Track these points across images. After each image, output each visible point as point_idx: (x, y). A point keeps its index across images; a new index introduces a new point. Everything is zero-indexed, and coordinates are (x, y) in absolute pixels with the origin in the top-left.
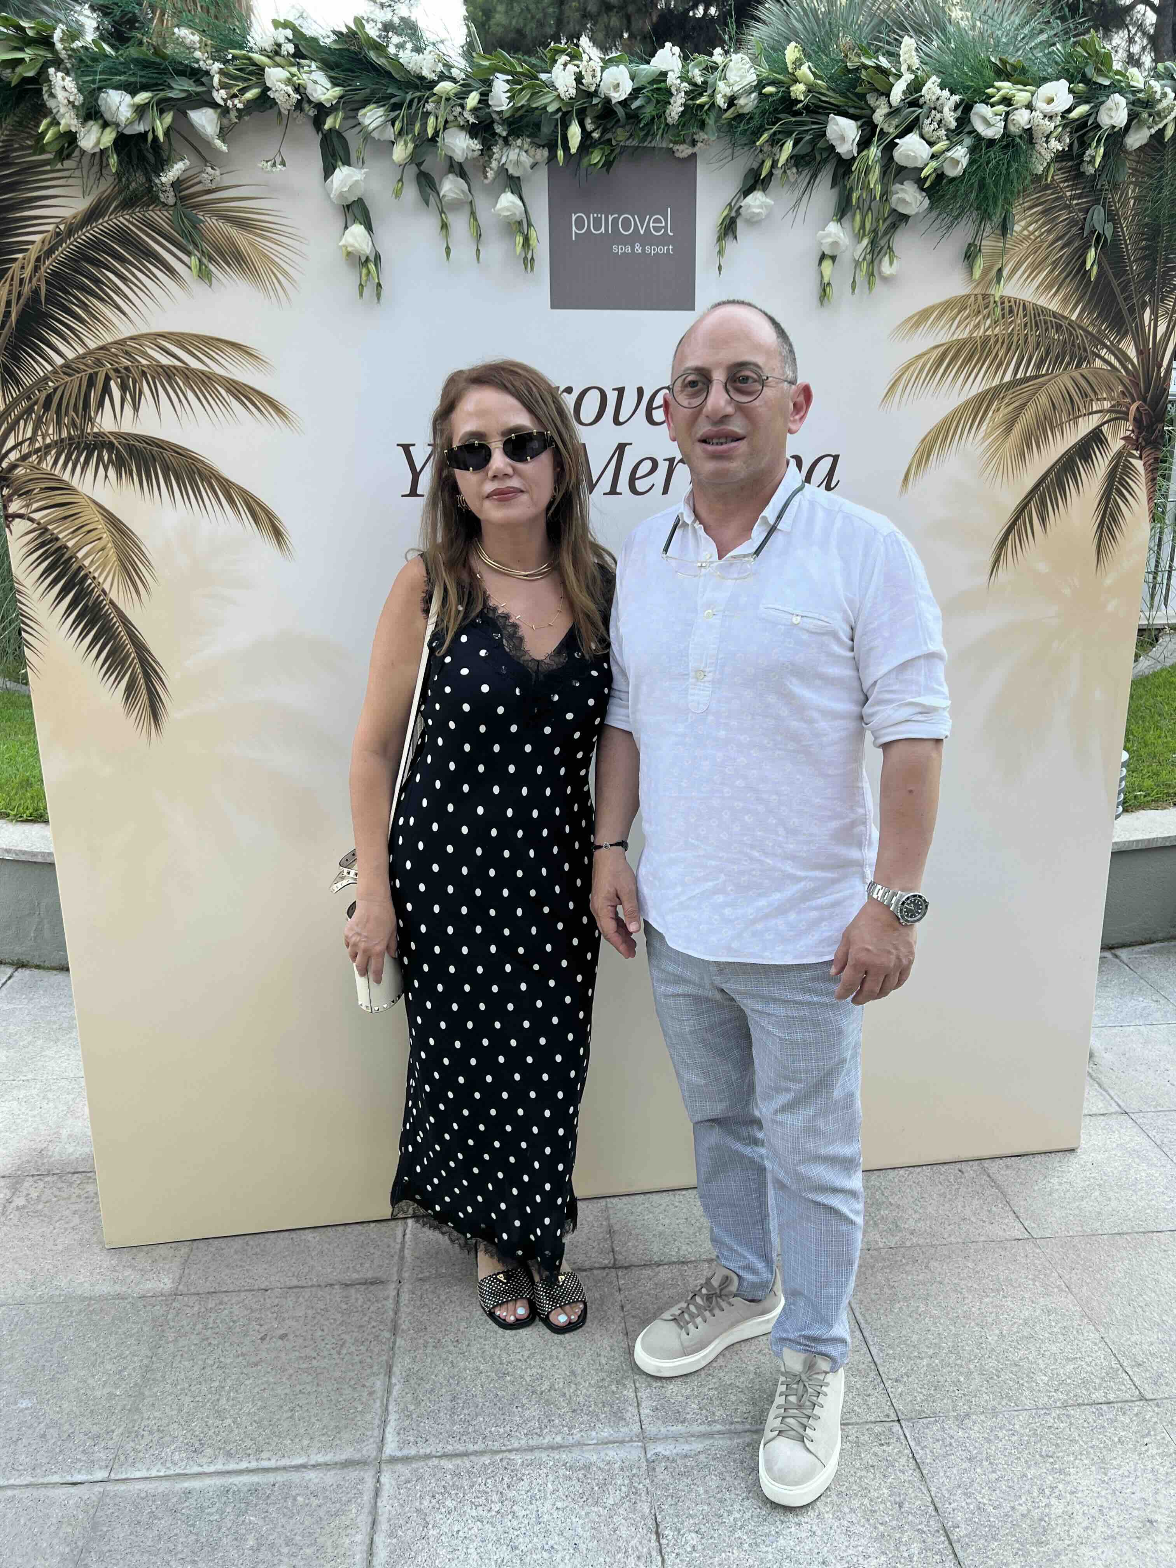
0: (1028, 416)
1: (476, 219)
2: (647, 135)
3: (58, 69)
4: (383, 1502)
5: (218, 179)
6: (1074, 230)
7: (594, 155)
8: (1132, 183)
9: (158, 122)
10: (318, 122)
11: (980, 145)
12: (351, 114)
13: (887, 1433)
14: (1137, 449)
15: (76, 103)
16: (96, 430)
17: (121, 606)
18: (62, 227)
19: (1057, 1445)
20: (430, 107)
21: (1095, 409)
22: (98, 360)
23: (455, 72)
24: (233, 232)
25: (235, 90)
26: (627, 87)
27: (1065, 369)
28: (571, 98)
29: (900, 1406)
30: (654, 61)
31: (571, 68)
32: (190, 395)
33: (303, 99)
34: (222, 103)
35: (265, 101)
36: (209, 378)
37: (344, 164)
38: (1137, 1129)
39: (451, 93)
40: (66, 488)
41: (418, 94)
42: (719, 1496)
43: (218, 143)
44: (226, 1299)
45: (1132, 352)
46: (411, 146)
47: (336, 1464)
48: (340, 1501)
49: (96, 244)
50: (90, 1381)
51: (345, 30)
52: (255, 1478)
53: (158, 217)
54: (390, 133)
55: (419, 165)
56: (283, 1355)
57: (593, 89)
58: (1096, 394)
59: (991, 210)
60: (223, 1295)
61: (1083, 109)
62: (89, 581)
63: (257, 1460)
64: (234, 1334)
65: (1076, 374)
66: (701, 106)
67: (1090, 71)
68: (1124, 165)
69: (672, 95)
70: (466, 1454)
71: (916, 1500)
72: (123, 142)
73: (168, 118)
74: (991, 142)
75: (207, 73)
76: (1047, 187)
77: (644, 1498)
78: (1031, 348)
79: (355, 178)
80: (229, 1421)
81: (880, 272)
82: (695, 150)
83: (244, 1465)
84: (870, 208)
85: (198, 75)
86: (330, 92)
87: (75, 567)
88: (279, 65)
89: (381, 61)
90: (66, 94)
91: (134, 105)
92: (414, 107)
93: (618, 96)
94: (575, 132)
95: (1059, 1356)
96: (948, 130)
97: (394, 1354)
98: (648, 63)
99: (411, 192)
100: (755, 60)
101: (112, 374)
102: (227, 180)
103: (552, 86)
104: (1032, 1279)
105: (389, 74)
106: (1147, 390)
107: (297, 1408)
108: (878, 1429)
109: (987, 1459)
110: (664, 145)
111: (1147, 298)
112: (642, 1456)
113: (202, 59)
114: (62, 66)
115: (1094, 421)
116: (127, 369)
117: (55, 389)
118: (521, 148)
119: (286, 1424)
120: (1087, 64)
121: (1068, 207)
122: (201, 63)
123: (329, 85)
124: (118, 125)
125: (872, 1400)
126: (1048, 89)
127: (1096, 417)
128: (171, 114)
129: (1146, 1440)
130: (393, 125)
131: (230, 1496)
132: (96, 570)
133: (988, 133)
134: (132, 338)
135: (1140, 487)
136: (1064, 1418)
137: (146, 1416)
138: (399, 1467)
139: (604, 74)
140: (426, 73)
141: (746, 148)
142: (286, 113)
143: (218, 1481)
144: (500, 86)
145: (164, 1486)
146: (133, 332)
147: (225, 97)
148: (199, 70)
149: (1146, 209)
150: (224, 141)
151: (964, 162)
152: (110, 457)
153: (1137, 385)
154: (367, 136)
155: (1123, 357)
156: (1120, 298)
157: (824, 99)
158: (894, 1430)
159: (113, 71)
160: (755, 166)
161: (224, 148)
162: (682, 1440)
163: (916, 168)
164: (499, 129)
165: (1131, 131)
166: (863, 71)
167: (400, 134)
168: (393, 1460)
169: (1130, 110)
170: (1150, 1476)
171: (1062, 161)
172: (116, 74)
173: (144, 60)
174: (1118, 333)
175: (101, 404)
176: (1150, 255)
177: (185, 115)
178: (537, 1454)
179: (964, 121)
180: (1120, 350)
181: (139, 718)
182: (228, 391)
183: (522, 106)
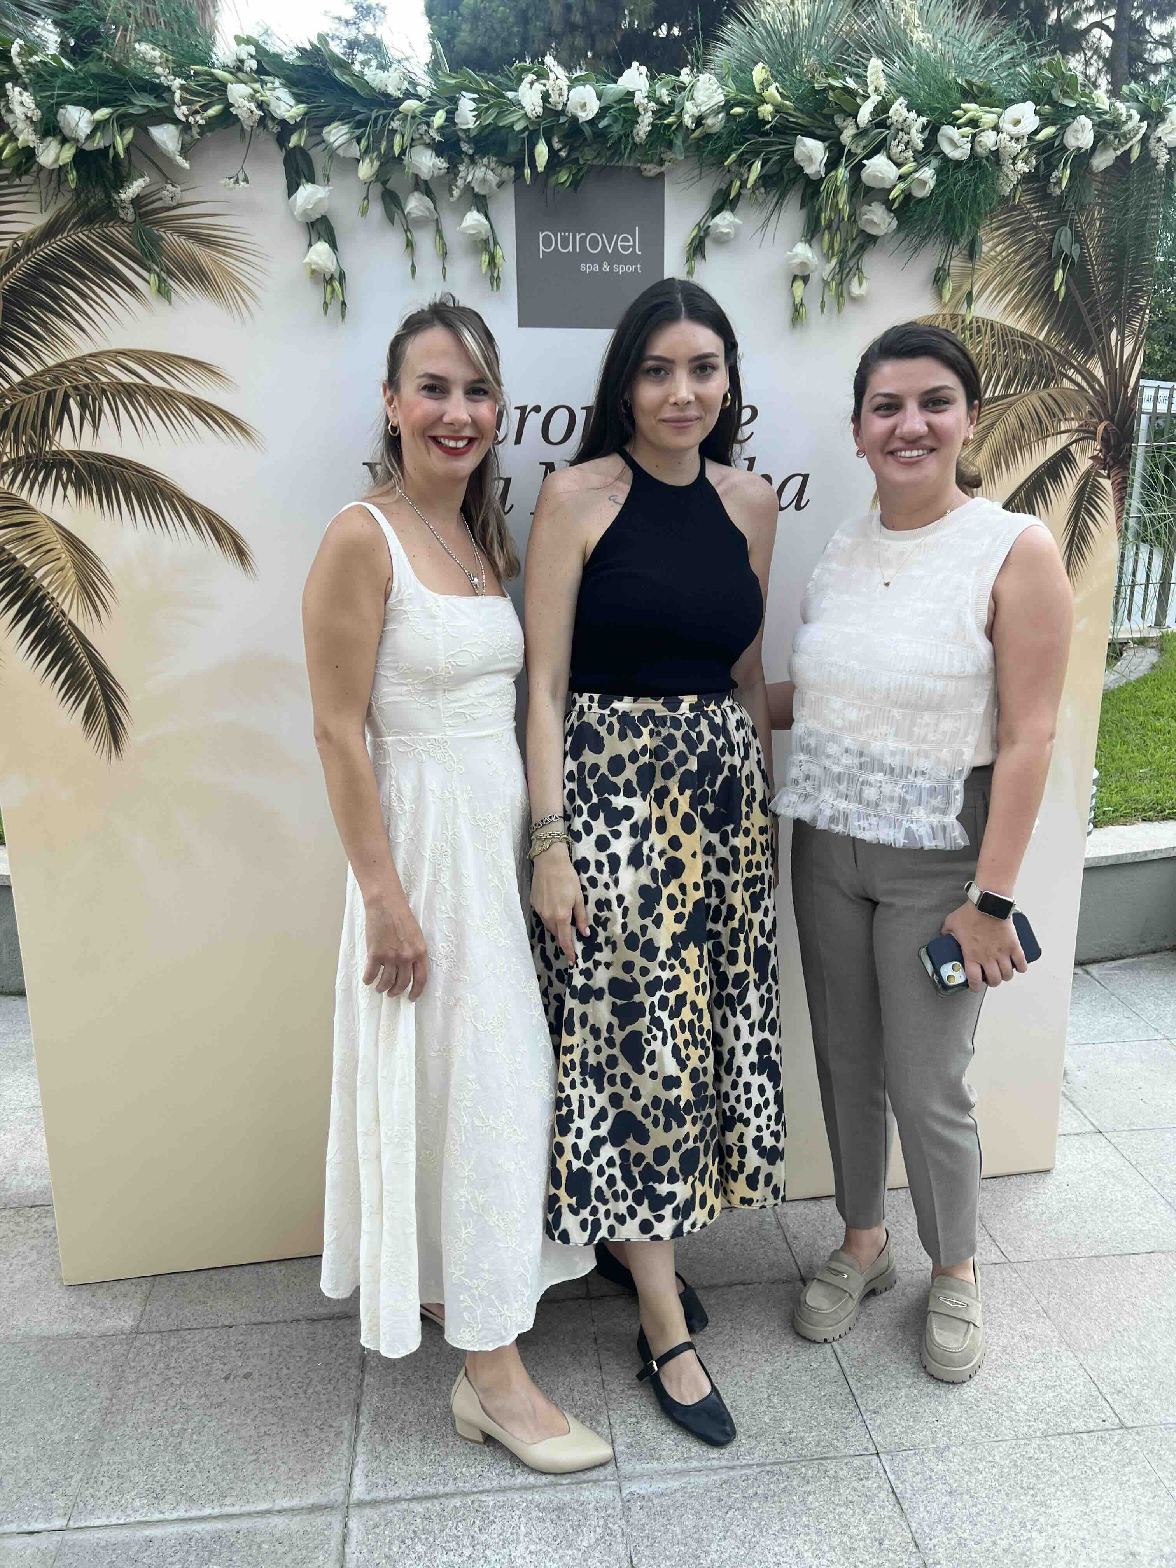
0: (997, 436)
1: (441, 237)
2: (613, 155)
3: (15, 84)
4: (351, 1548)
5: (178, 196)
6: (1041, 252)
7: (561, 174)
8: (1097, 204)
9: (118, 138)
10: (282, 139)
11: (947, 166)
12: (315, 130)
13: (866, 1467)
14: (1104, 469)
15: (34, 119)
16: (54, 448)
17: (80, 626)
18: (20, 243)
19: (1038, 1476)
20: (395, 124)
21: (1063, 429)
22: (57, 377)
23: (421, 90)
24: (197, 250)
25: (197, 107)
26: (594, 107)
27: (1033, 389)
28: (538, 117)
29: (878, 1439)
30: (621, 80)
31: (537, 85)
32: (151, 413)
33: (266, 115)
34: (184, 119)
35: (227, 118)
36: (170, 396)
37: (308, 181)
38: (1111, 1148)
39: (417, 111)
40: (25, 508)
41: (384, 111)
42: (696, 1536)
43: (180, 160)
44: (189, 1337)
45: (1099, 373)
46: (376, 164)
47: (302, 1508)
48: (306, 1548)
49: (55, 261)
50: (48, 1424)
51: (308, 47)
52: (219, 1525)
53: (119, 233)
54: (355, 151)
55: (384, 183)
56: (247, 1395)
57: (560, 108)
58: (1064, 414)
59: (958, 230)
60: (186, 1333)
61: (1049, 131)
62: (48, 602)
63: (221, 1506)
64: (197, 1373)
65: (1044, 394)
66: (669, 126)
67: (1056, 93)
68: (1090, 186)
69: (640, 114)
70: (436, 1497)
71: (897, 1537)
72: (82, 158)
73: (129, 135)
74: (958, 163)
75: (169, 89)
76: (1014, 208)
77: (619, 1539)
78: (999, 368)
79: (319, 196)
80: (192, 1464)
81: (849, 293)
82: (663, 169)
83: (207, 1511)
84: (838, 229)
85: (160, 91)
86: (294, 110)
87: (33, 587)
88: (242, 82)
89: (345, 79)
90: (24, 110)
91: (94, 121)
92: (379, 125)
93: (585, 116)
94: (542, 151)
95: (1037, 1384)
96: (914, 151)
97: (362, 1392)
98: (615, 82)
99: (377, 210)
100: (721, 78)
101: (71, 391)
102: (188, 197)
103: (518, 104)
104: (1012, 1306)
105: (354, 90)
106: (1114, 411)
107: (262, 1451)
108: (857, 1462)
109: (968, 1492)
110: (631, 164)
111: (1114, 319)
112: (617, 1495)
113: (163, 75)
114: (20, 81)
115: (1062, 441)
116: (86, 386)
117: (13, 407)
118: (487, 167)
119: (251, 1468)
120: (1053, 86)
121: (1034, 228)
122: (162, 78)
123: (293, 102)
124: (77, 140)
125: (850, 1433)
126: (1014, 111)
127: (1064, 436)
128: (132, 130)
129: (1127, 1469)
130: (359, 143)
131: (193, 1544)
132: (54, 591)
133: (955, 154)
134: (91, 356)
135: (1108, 506)
136: (1044, 1448)
137: (105, 1461)
138: (368, 1511)
139: (572, 93)
140: (391, 90)
141: (714, 169)
142: (249, 129)
143: (181, 1528)
144: (467, 105)
145: (125, 1534)
146: (94, 350)
147: (187, 113)
148: (160, 85)
149: (1113, 231)
150: (185, 158)
151: (932, 183)
152: (69, 476)
153: (1104, 404)
154: (332, 154)
155: (1090, 377)
156: (1087, 319)
157: (792, 119)
158: (873, 1464)
159: (72, 86)
160: (724, 186)
161: (186, 165)
162: (656, 1478)
163: (883, 189)
164: (465, 147)
165: (1097, 153)
166: (831, 93)
167: (366, 151)
168: (361, 1504)
169: (1096, 132)
170: (1132, 1507)
171: (1027, 183)
172: (75, 90)
173: (103, 75)
174: (1085, 353)
175: (59, 423)
176: (1116, 276)
177: (147, 132)
178: (509, 1494)
179: (931, 142)
180: (1088, 370)
181: (98, 741)
182: (191, 409)
183: (490, 124)
